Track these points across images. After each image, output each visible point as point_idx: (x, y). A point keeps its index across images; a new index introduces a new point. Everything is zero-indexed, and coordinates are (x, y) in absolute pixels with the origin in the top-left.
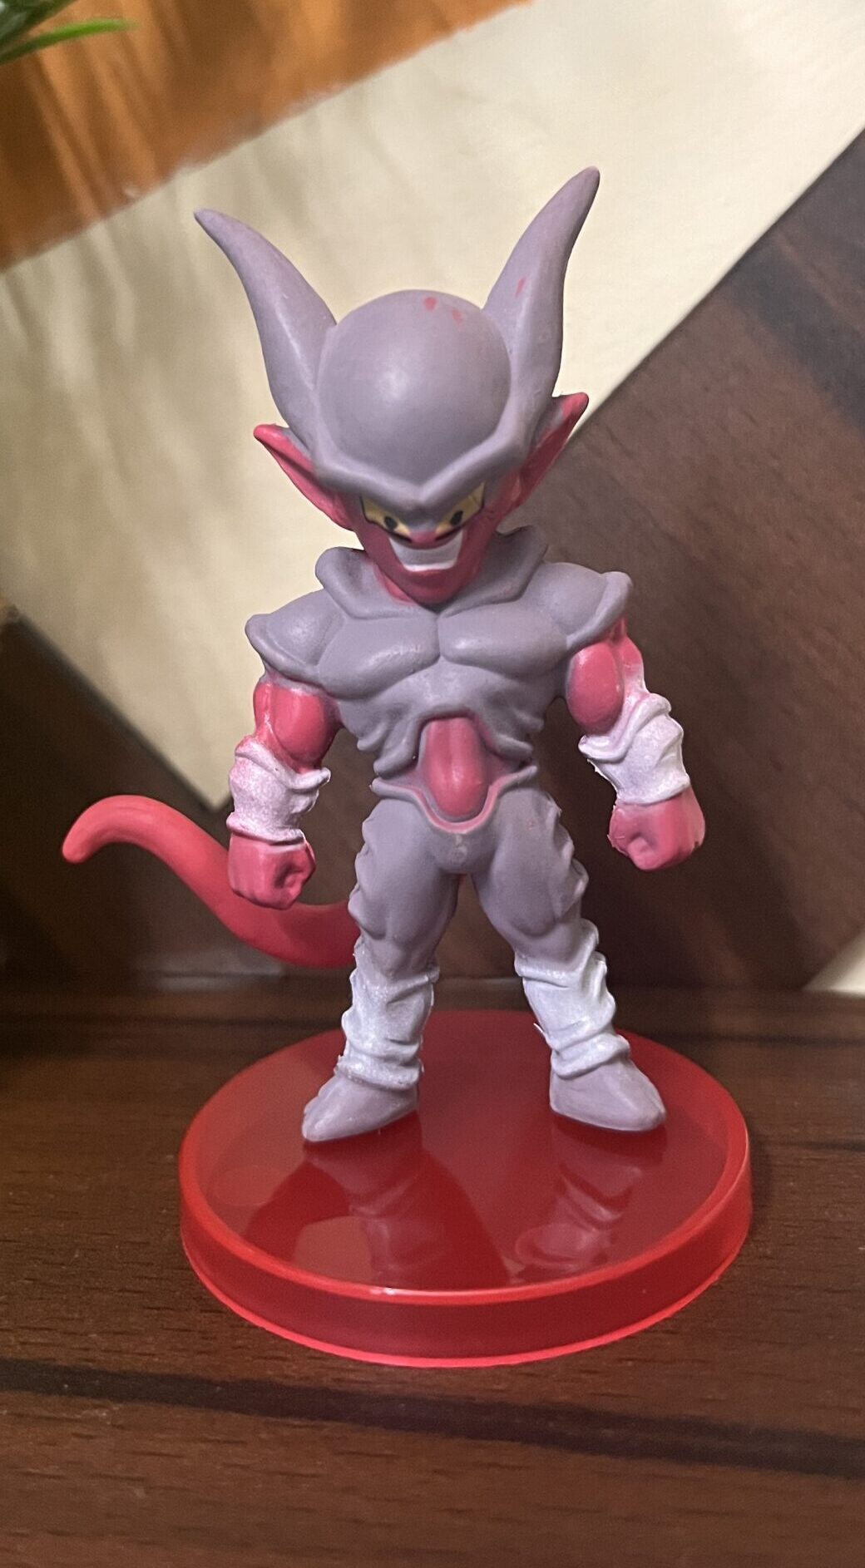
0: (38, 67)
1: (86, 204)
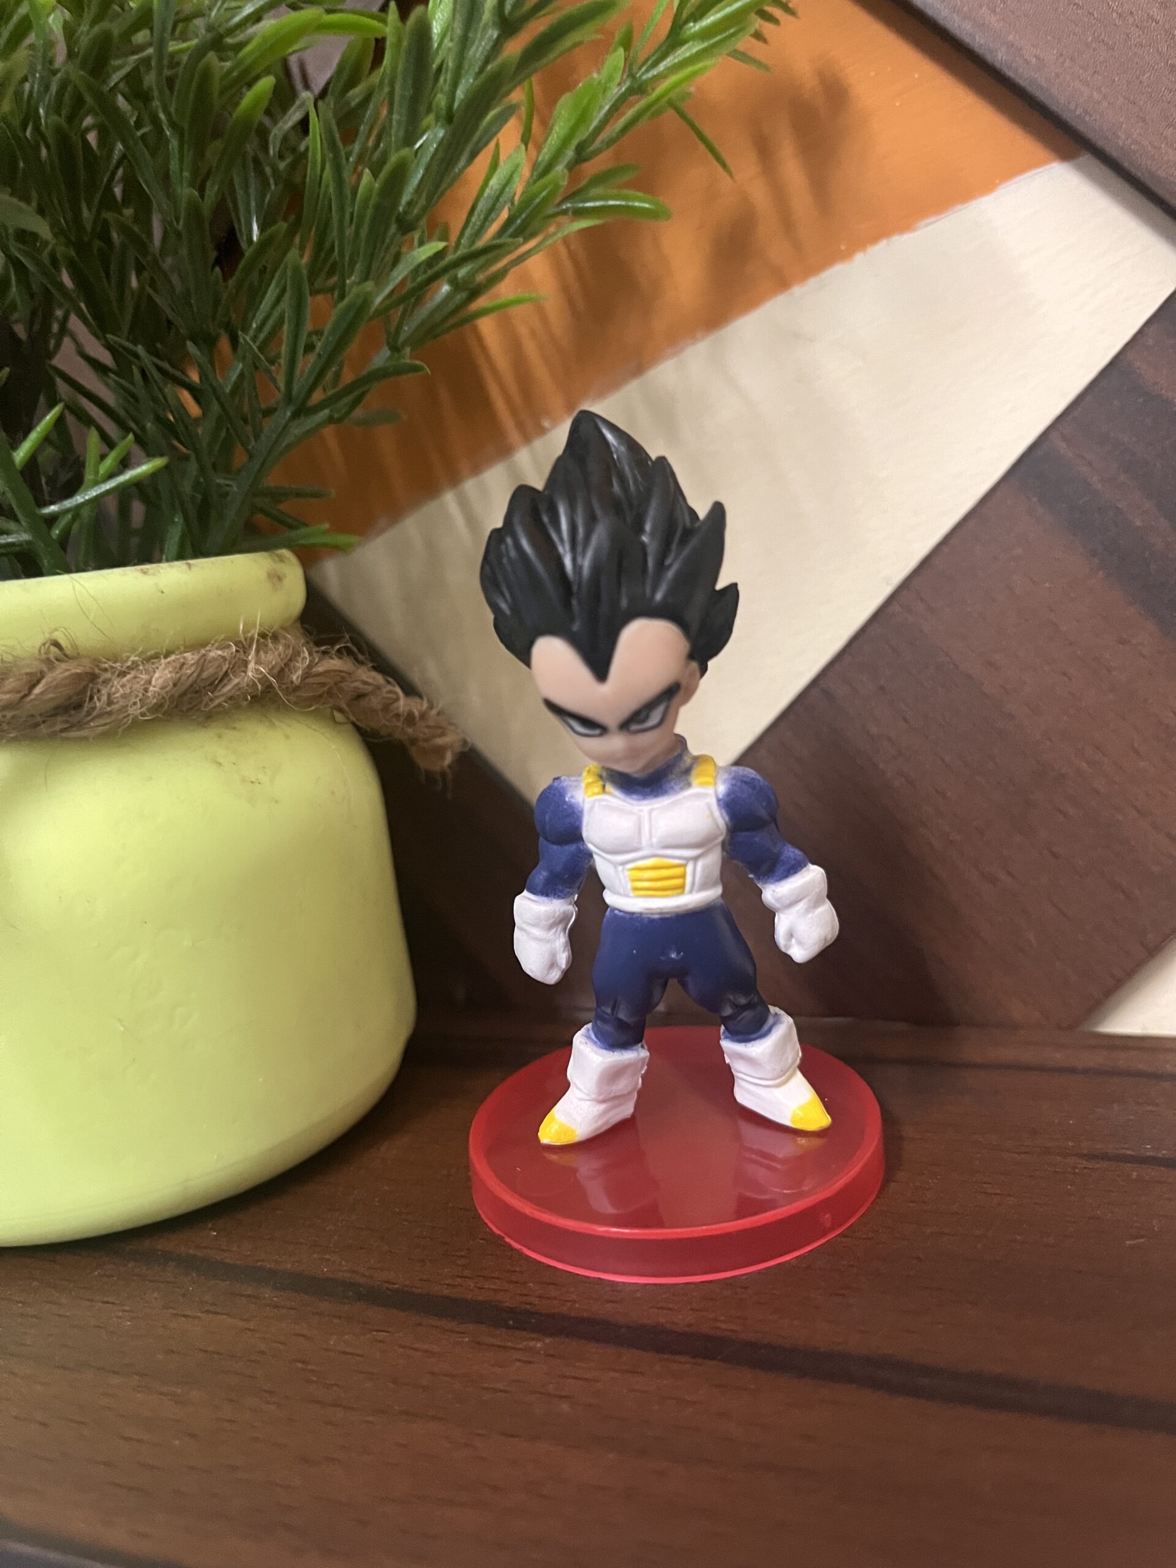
0: (476, 333)
1: (514, 436)
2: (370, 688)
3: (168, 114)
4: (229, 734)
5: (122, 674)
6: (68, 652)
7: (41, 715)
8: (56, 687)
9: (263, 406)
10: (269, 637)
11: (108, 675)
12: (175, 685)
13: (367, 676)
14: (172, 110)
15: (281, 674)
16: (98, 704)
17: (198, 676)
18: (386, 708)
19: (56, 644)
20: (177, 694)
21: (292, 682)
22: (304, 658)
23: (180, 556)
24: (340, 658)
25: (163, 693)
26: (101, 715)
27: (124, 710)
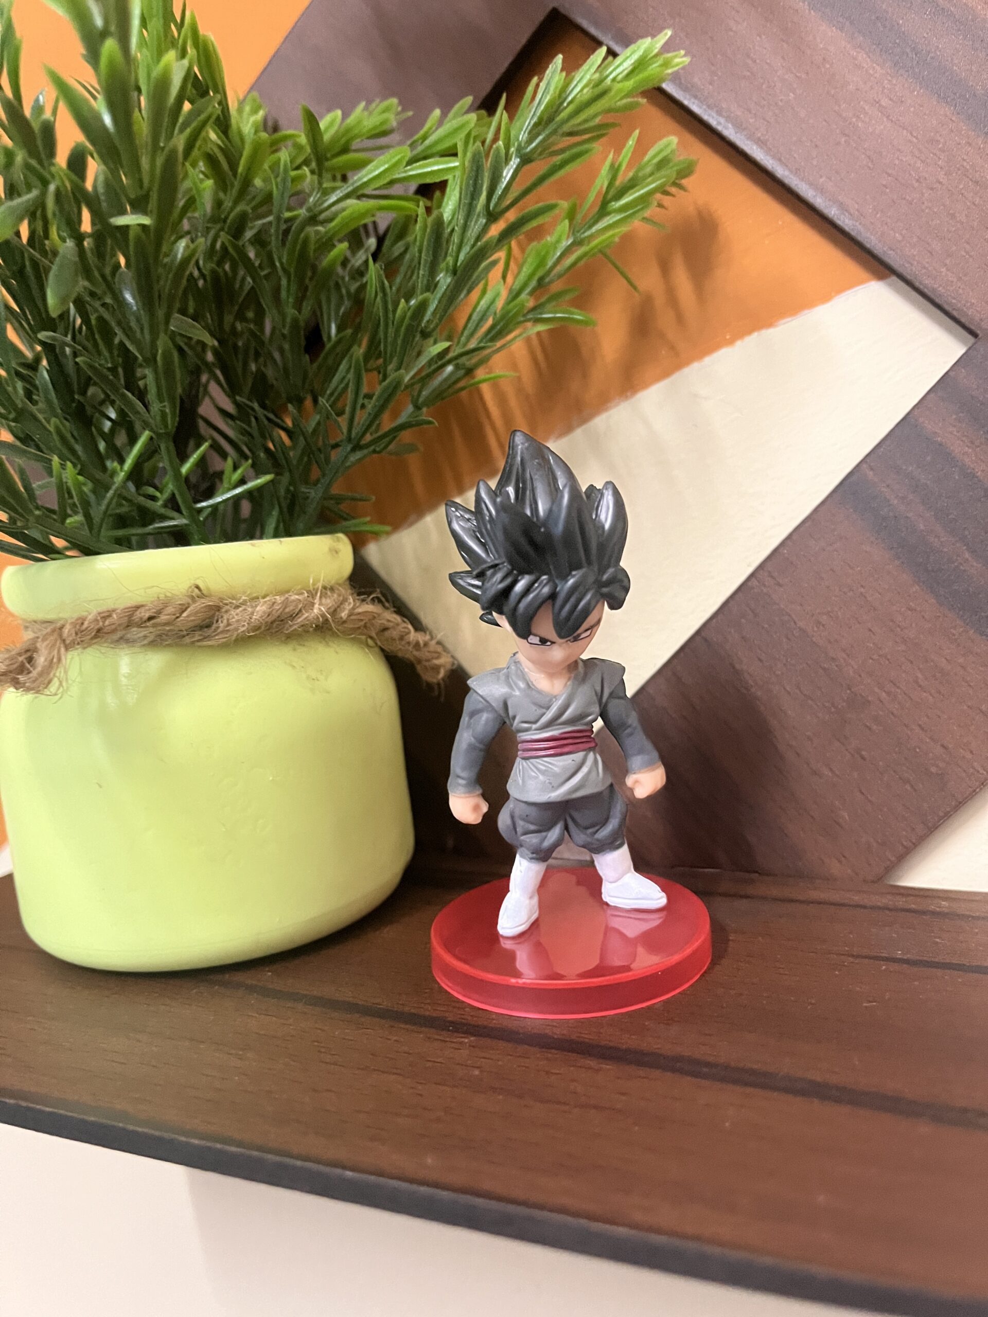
2: (391, 624)
3: (281, 264)
4: (301, 649)
5: (237, 607)
6: (205, 592)
7: (186, 630)
8: (197, 613)
9: (332, 442)
10: (328, 589)
11: (228, 607)
12: (269, 615)
13: (390, 617)
14: (284, 261)
15: (334, 612)
16: (221, 625)
17: (284, 609)
18: (402, 638)
19: (198, 587)
20: (270, 621)
21: (341, 618)
22: (350, 603)
23: (276, 535)
24: (373, 604)
25: (261, 620)
26: (222, 632)
27: (237, 629)
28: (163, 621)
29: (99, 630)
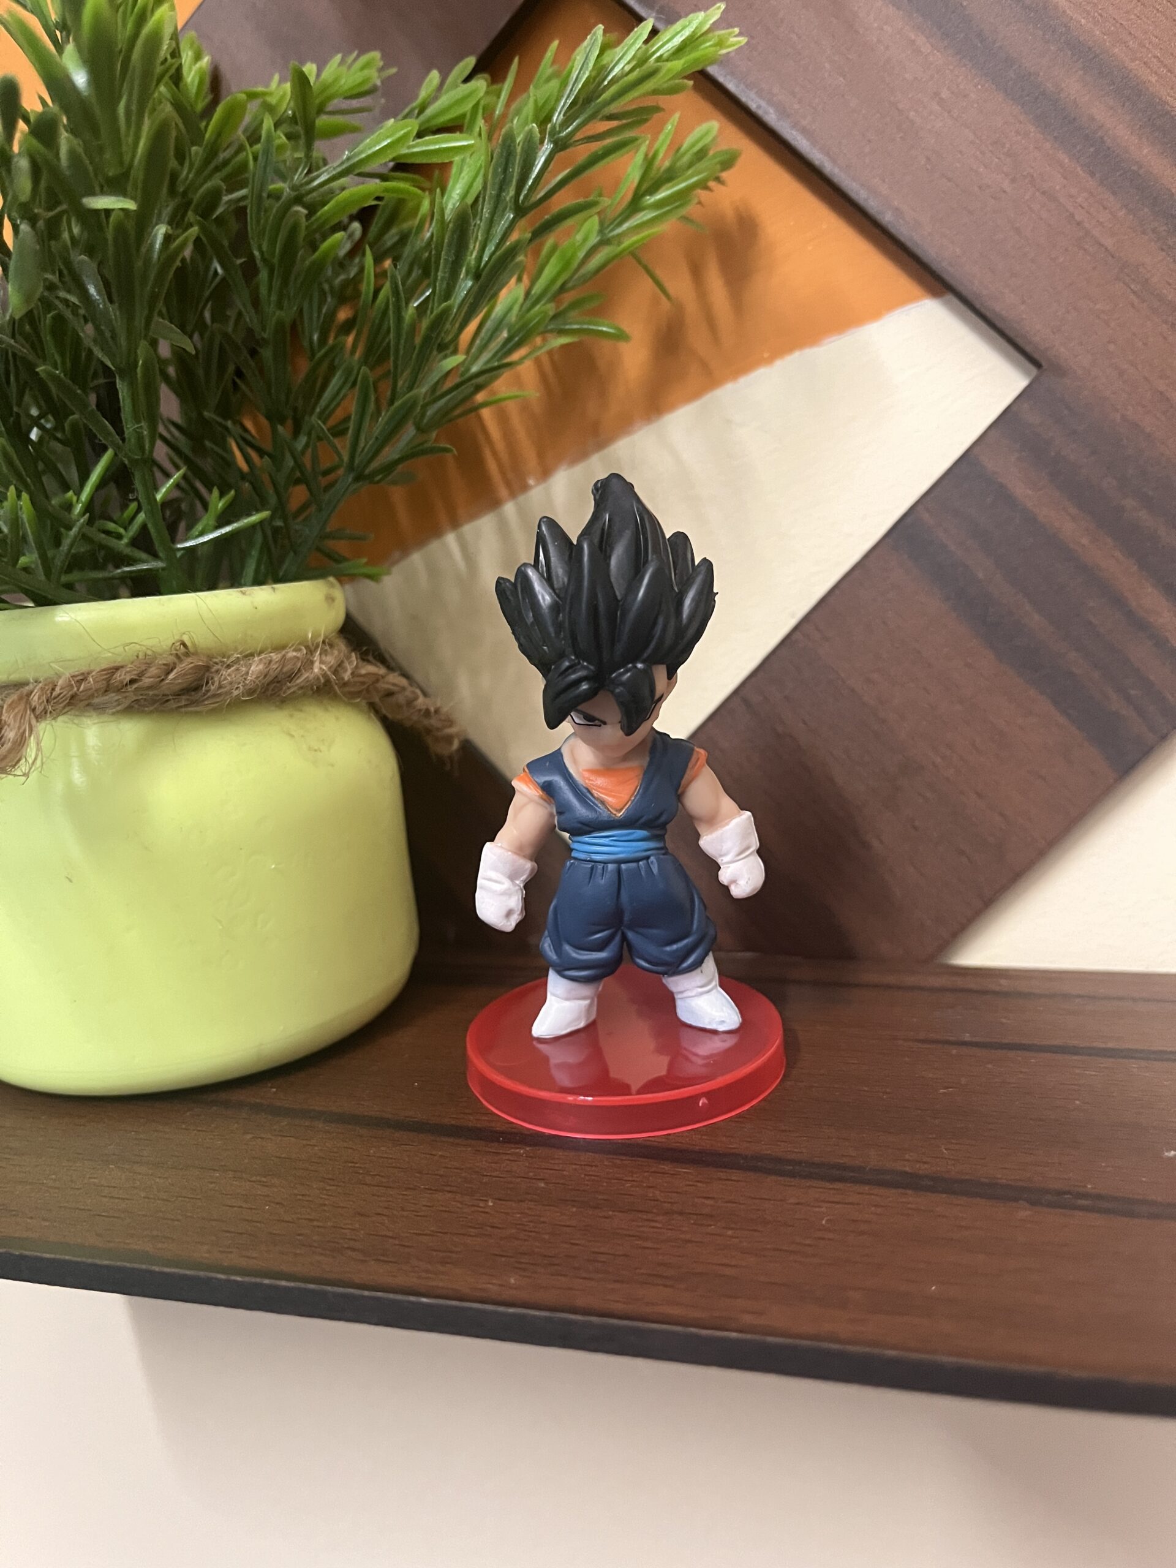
0: (480, 419)
1: (503, 492)
2: (398, 689)
3: (262, 253)
4: (297, 714)
5: (229, 666)
6: (191, 649)
7: (171, 694)
8: (185, 674)
10: (327, 643)
11: (219, 667)
12: (265, 676)
13: (396, 680)
14: (265, 249)
15: (337, 669)
16: (212, 688)
17: (282, 668)
18: (409, 704)
19: (184, 644)
20: (265, 683)
21: (344, 679)
22: (352, 662)
23: (258, 582)
24: (374, 665)
25: (257, 682)
26: (214, 696)
27: (229, 693)
28: (147, 685)
29: (73, 697)
